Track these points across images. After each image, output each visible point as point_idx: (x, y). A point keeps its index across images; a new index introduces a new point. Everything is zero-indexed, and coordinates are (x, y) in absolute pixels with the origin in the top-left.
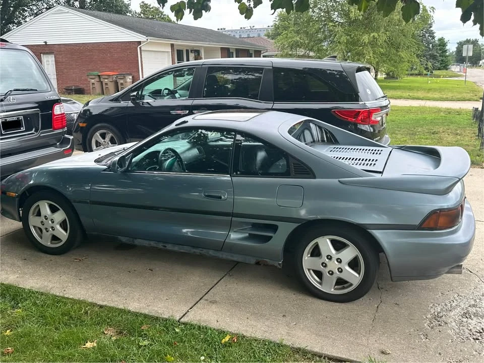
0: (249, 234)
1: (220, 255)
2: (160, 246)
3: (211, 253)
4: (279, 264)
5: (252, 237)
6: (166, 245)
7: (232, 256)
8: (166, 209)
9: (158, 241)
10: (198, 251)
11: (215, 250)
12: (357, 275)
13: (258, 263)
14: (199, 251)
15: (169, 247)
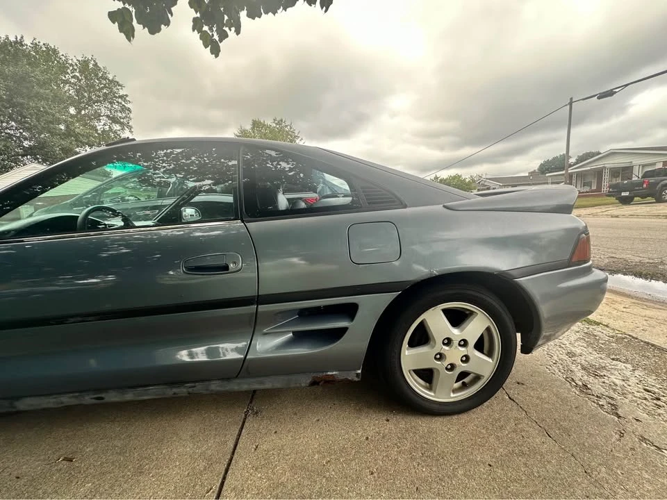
0: (293, 333)
1: (234, 386)
2: (88, 399)
3: (215, 386)
4: (357, 374)
5: (299, 338)
6: (103, 395)
7: (262, 383)
8: (85, 317)
9: (81, 392)
10: (182, 391)
11: (222, 379)
12: (490, 360)
13: (314, 383)
14: (185, 390)
15: (112, 397)
